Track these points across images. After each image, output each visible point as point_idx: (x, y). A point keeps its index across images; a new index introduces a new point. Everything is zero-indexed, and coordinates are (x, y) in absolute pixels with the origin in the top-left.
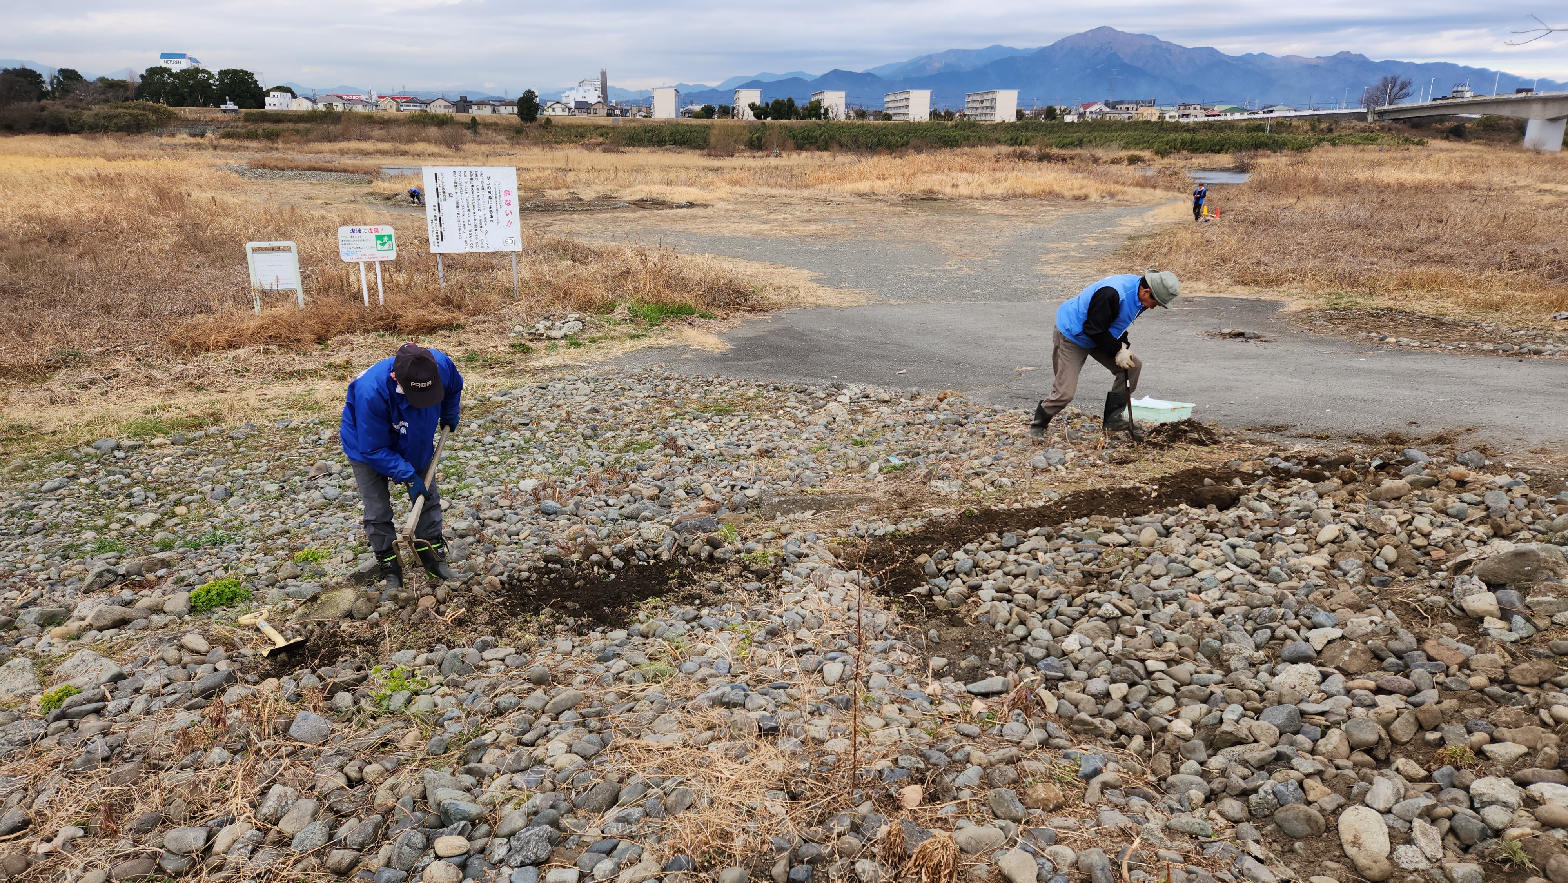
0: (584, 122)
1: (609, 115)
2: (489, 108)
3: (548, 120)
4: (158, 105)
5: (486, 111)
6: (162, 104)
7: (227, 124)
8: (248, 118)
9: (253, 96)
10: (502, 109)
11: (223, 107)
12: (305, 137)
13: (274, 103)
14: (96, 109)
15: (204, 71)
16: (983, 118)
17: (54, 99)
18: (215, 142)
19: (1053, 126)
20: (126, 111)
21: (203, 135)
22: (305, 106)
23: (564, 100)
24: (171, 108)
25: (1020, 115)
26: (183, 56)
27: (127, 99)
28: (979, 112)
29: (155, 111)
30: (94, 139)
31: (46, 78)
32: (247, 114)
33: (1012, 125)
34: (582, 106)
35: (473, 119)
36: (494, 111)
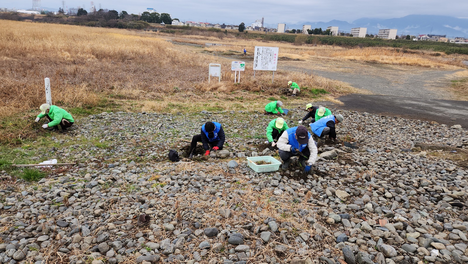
0: (257, 33)
1: (264, 31)
2: (231, 27)
3: (247, 32)
4: (145, 22)
5: (230, 28)
6: (146, 22)
7: (162, 28)
8: (167, 27)
9: (169, 21)
10: (234, 28)
11: (161, 24)
12: (181, 33)
13: (174, 23)
14: (130, 22)
15: (157, 13)
16: (384, 38)
17: (120, 19)
18: (159, 33)
19: (409, 42)
20: (137, 23)
21: (156, 31)
22: (182, 24)
23: (252, 26)
24: (148, 23)
25: (397, 37)
26: (152, 9)
27: (138, 20)
28: (383, 36)
29: (144, 24)
30: (130, 30)
31: (119, 13)
32: (167, 26)
33: (394, 40)
34: (257, 28)
35: (226, 30)
36: (232, 28)
